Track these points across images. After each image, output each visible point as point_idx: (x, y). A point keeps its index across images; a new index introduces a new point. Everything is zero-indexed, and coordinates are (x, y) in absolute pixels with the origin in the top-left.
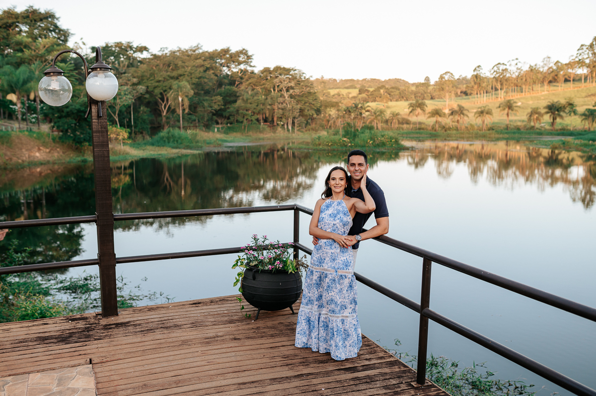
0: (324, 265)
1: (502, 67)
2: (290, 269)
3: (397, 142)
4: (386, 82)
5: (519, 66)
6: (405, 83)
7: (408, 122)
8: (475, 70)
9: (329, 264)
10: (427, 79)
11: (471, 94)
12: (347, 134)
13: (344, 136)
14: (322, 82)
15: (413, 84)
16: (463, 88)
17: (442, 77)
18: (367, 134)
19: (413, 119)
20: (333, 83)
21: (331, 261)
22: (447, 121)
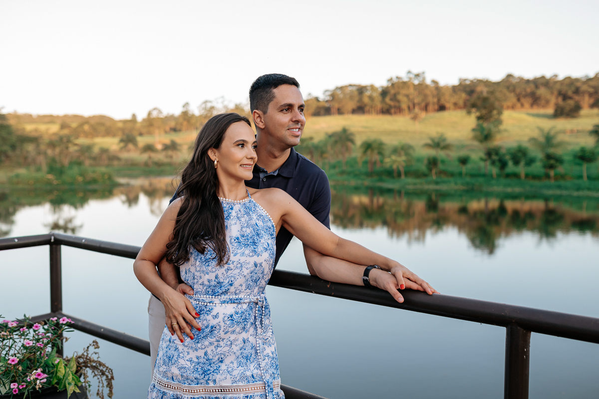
0: (218, 377)
1: (209, 105)
2: (69, 384)
3: (110, 178)
4: (90, 118)
5: (226, 103)
6: (111, 120)
7: (118, 159)
8: (184, 107)
9: (235, 373)
10: (134, 116)
11: (180, 130)
12: (51, 170)
13: (49, 173)
14: (16, 116)
15: (121, 121)
16: (172, 124)
17: (150, 114)
18: (75, 170)
19: (124, 155)
20: (29, 118)
21: (240, 364)
22: (160, 157)
